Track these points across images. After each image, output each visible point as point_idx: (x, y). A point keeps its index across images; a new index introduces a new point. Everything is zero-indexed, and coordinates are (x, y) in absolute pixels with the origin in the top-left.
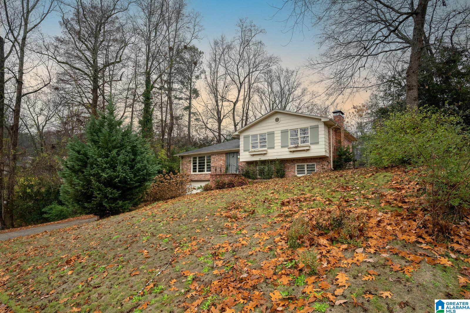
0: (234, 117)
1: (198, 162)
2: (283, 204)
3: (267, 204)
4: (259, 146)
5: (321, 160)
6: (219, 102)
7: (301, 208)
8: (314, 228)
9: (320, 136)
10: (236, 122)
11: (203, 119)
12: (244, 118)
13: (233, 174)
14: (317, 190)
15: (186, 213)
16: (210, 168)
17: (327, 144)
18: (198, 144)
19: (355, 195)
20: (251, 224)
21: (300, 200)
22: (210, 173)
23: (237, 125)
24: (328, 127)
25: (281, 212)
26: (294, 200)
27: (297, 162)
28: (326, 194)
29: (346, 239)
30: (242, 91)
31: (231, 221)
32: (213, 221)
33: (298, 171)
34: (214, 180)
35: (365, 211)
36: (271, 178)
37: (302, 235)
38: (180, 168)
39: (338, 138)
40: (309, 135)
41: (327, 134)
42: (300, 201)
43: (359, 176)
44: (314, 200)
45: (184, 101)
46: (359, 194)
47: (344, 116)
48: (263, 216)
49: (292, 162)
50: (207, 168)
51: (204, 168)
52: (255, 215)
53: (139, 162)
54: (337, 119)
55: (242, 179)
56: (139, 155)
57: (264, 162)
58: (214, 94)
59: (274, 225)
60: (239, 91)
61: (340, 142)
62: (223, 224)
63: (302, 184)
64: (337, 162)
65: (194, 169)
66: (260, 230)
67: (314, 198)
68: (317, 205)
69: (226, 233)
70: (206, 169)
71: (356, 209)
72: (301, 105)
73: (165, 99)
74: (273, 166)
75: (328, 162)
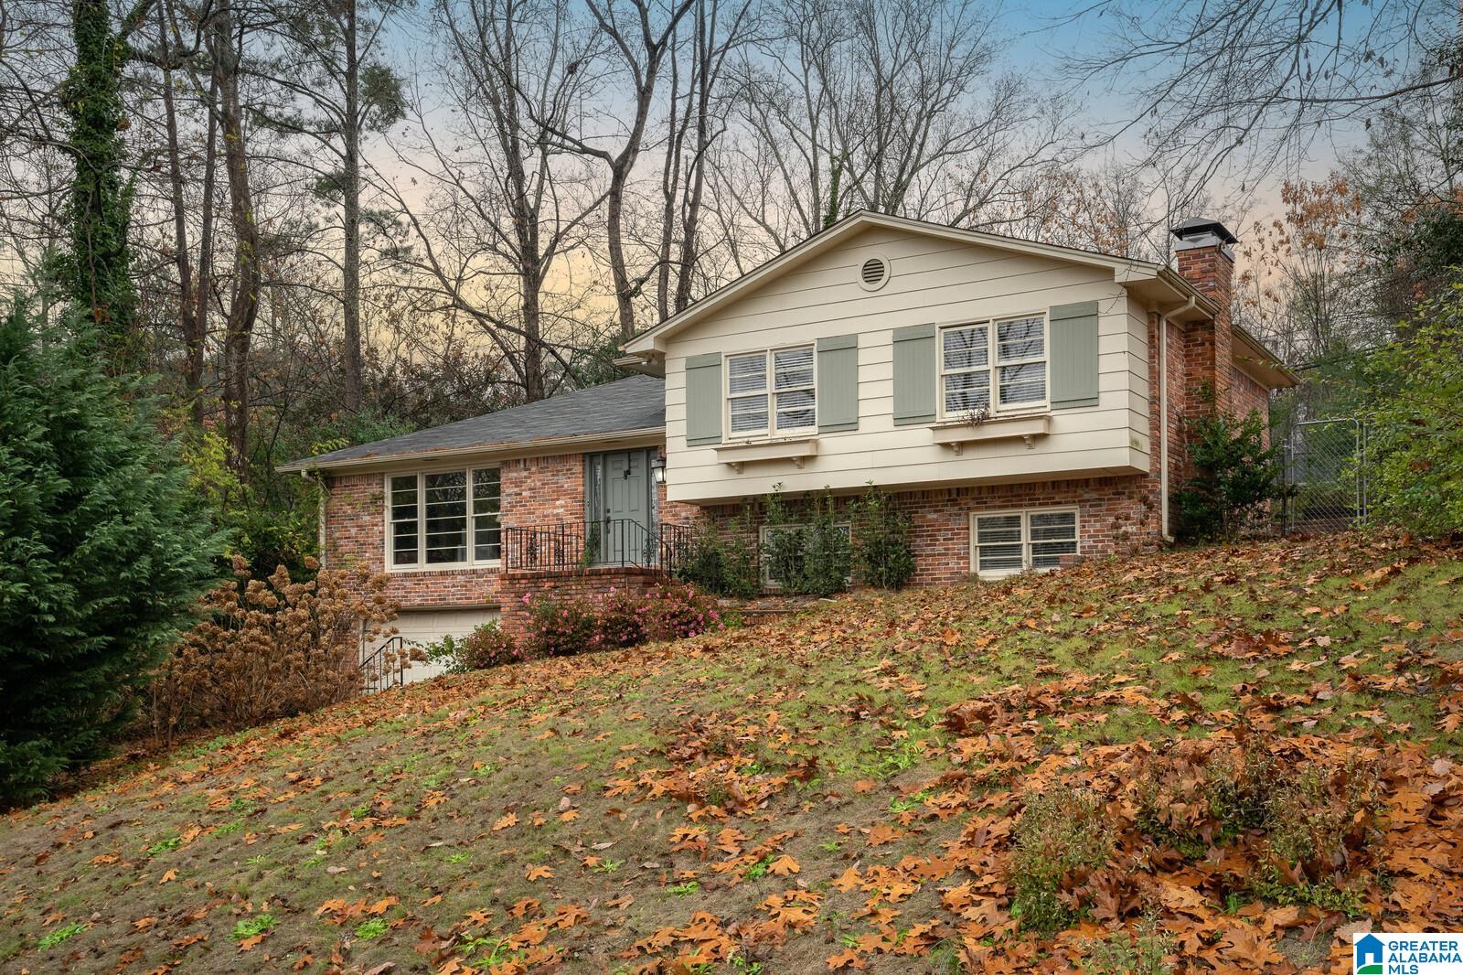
0: (615, 247)
1: (422, 505)
2: (956, 725)
3: (871, 729)
4: (773, 419)
5: (1108, 491)
6: (524, 152)
7: (1048, 745)
8: (1131, 835)
9: (1105, 364)
10: (632, 274)
11: (436, 250)
12: (676, 253)
13: (629, 572)
14: (1114, 653)
15: (443, 785)
16: (496, 536)
17: (1144, 408)
18: (403, 398)
19: (1311, 675)
20: (811, 826)
21: (1037, 705)
22: (495, 563)
23: (637, 292)
24: (1149, 314)
25: (954, 767)
26: (1009, 707)
27: (981, 503)
28: (1167, 672)
29: (1288, 884)
30: (661, 89)
31: (702, 819)
32: (607, 820)
33: (983, 551)
34: (523, 607)
35: (1369, 753)
36: (840, 589)
37: (1082, 867)
38: (315, 537)
39: (1200, 372)
40: (1046, 356)
41: (1143, 352)
42: (1042, 711)
43: (1321, 579)
44: (1111, 703)
45: (308, 141)
46: (1330, 673)
47: (1236, 251)
48: (862, 785)
49: (954, 502)
50: (480, 538)
51: (460, 540)
52: (822, 786)
53: (101, 514)
54: (1195, 269)
55: (684, 598)
56: (102, 474)
57: (798, 505)
58: (495, 102)
59: (928, 827)
60: (644, 95)
61: (1209, 394)
62: (661, 831)
63: (1032, 623)
64: (1194, 503)
65: (399, 543)
66: (861, 856)
67: (1108, 694)
68: (1127, 726)
69: (689, 874)
70: (471, 546)
71: (1323, 745)
72: (991, 180)
73: (193, 126)
74: (848, 523)
75: (1144, 500)
